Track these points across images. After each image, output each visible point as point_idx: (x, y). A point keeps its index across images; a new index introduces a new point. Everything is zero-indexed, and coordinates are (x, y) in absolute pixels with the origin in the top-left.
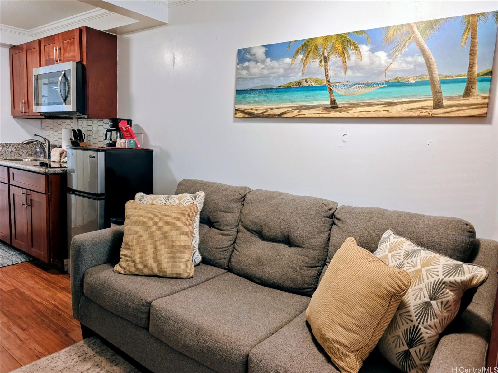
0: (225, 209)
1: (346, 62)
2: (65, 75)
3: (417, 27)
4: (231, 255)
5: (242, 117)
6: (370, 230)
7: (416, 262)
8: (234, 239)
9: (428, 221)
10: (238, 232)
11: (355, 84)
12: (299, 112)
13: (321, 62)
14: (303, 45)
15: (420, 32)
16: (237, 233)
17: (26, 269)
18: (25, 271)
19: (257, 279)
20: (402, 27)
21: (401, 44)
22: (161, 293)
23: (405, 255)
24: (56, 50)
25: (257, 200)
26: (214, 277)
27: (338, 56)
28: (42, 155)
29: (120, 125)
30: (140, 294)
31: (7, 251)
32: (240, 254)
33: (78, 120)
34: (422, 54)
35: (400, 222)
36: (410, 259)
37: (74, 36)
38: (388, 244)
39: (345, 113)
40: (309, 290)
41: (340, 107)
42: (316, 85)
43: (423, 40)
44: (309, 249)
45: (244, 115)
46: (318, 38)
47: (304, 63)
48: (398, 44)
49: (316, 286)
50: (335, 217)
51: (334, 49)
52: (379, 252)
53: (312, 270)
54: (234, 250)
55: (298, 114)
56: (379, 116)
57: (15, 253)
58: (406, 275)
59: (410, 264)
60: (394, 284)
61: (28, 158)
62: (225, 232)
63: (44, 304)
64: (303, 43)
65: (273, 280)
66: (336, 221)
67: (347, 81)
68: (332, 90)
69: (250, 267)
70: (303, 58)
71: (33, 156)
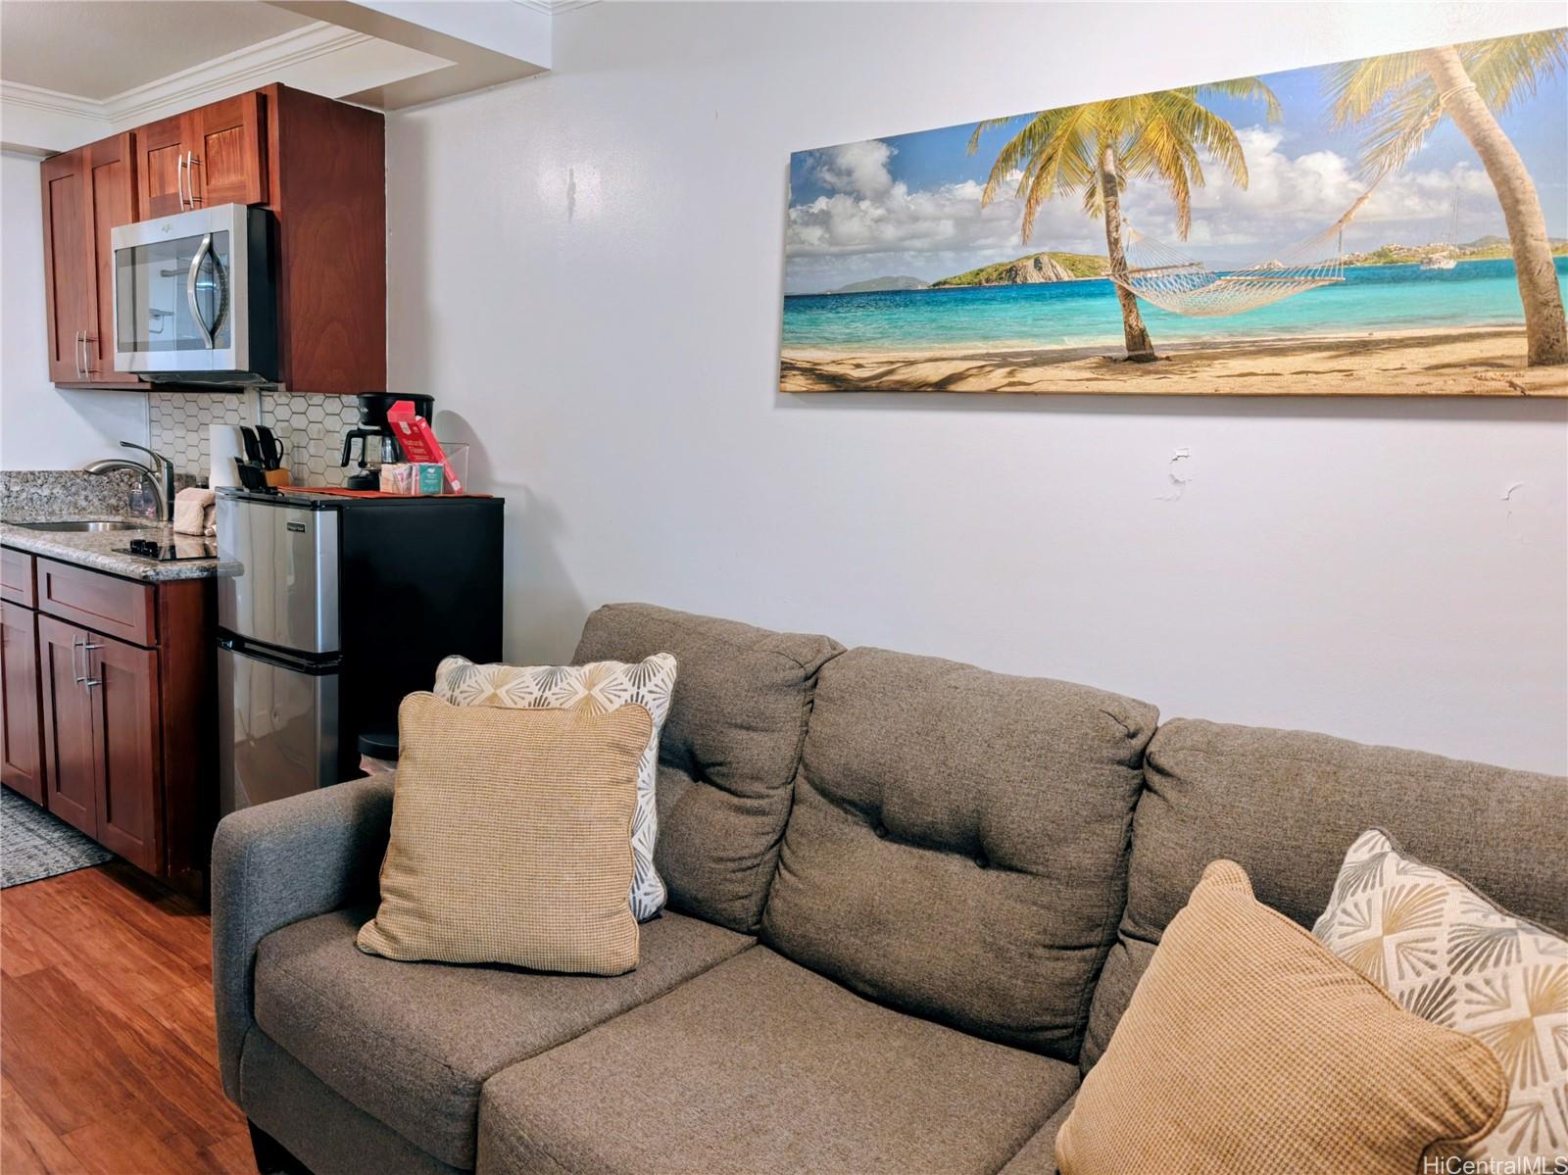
0: (748, 716)
1: (1187, 193)
2: (210, 250)
3: (1463, 63)
4: (770, 883)
5: (807, 392)
6: (1291, 822)
7: (1506, 988)
8: (778, 828)
9: (1520, 798)
10: (794, 800)
11: (1220, 275)
12: (1011, 373)
13: (1092, 194)
14: (1027, 133)
15: (1476, 81)
16: (792, 807)
17: (88, 895)
18: (84, 903)
19: (865, 982)
20: (1404, 61)
21: (1403, 123)
22: (519, 1040)
23: (1456, 951)
24: (184, 165)
25: (861, 690)
26: (712, 966)
27: (1158, 171)
28: (150, 510)
29: (392, 416)
30: (443, 1047)
31: (32, 827)
32: (801, 886)
33: (261, 395)
34: (1482, 164)
35: (1411, 797)
36: (1480, 970)
37: (241, 117)
38: (1377, 894)
39: (1184, 378)
40: (1058, 1033)
41: (1164, 356)
42: (1074, 279)
43: (1487, 111)
44: (1054, 882)
45: (811, 384)
46: (1080, 110)
47: (1029, 201)
48: (1388, 126)
49: (1082, 1018)
50: (1149, 764)
51: (1142, 147)
52: (1341, 924)
53: (1069, 958)
54: (780, 864)
55: (1007, 381)
56: (1316, 392)
57: (56, 835)
58: (1485, 1063)
59: (1479, 992)
60: (1437, 1096)
61: (103, 518)
62: (749, 802)
63: (138, 1028)
64: (1028, 128)
65: (922, 991)
66: (1155, 780)
67: (1192, 264)
68: (1134, 295)
69: (839, 937)
70: (1027, 182)
71: (121, 512)
